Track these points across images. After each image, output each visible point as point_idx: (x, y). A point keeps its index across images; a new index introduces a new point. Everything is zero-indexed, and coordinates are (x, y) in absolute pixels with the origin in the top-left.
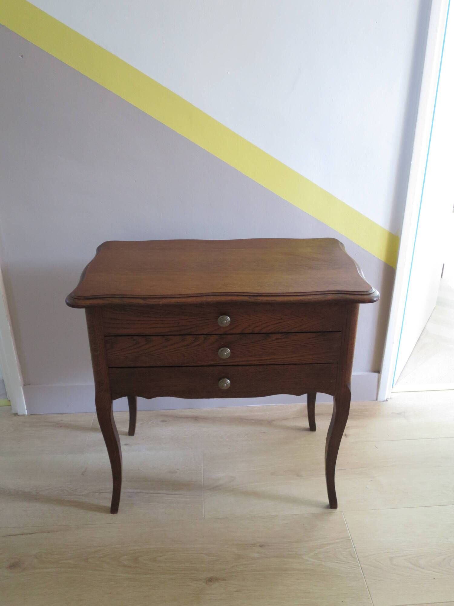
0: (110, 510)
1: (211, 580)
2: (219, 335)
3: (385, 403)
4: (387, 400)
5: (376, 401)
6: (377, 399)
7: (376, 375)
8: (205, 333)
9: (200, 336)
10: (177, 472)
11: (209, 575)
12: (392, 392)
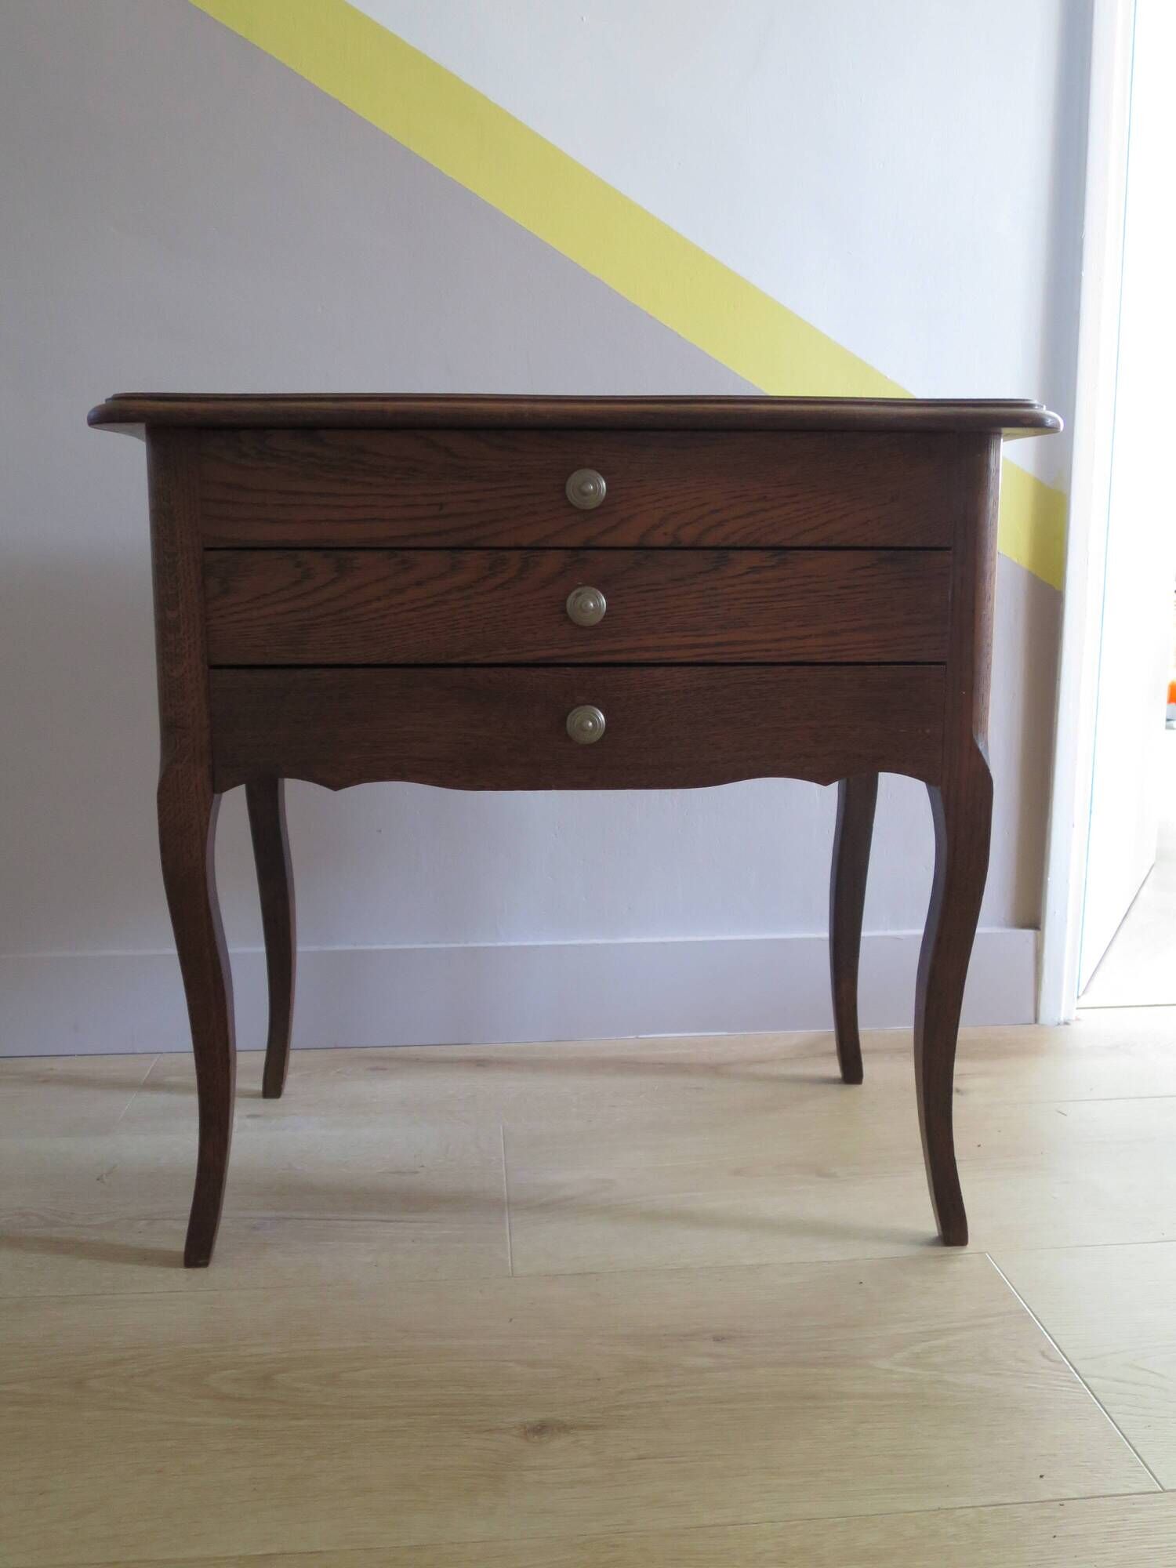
0: (181, 1259)
1: (540, 1429)
2: (569, 552)
3: (1062, 1027)
4: (1066, 1023)
5: (1036, 1025)
6: (1036, 1020)
7: (1029, 933)
8: (525, 544)
9: (507, 554)
10: (417, 1172)
11: (534, 1417)
12: (1077, 1009)
